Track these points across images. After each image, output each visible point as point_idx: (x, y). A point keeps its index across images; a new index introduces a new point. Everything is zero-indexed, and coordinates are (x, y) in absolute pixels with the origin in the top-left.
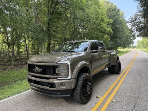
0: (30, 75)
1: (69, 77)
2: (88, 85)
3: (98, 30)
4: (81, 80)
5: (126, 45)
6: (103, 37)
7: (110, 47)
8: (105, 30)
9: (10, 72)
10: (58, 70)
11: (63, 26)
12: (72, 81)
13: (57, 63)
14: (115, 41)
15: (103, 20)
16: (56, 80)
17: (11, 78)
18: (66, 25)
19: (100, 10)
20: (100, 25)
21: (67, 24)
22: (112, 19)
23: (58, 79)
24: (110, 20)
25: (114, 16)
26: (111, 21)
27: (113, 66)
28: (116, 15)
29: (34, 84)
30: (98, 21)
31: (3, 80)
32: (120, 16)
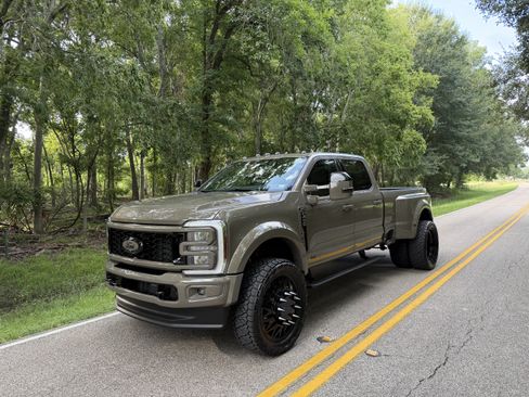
0: (113, 261)
1: (220, 269)
2: (285, 297)
3: (379, 112)
4: (260, 279)
5: (497, 166)
6: (399, 138)
7: (429, 173)
8: (406, 112)
9: (74, 256)
10: (187, 248)
11: (255, 103)
12: (228, 283)
13: (182, 225)
14: (449, 151)
15: (396, 77)
16: (180, 276)
17: (76, 275)
18: (266, 100)
19: (386, 44)
20: (388, 94)
21: (270, 93)
22: (437, 71)
23: (186, 272)
24: (429, 75)
25: (445, 60)
26: (433, 79)
27: (407, 242)
28: (453, 56)
29: (128, 292)
30: (377, 83)
31: (52, 280)
32: (468, 59)
